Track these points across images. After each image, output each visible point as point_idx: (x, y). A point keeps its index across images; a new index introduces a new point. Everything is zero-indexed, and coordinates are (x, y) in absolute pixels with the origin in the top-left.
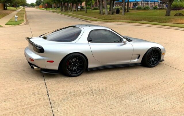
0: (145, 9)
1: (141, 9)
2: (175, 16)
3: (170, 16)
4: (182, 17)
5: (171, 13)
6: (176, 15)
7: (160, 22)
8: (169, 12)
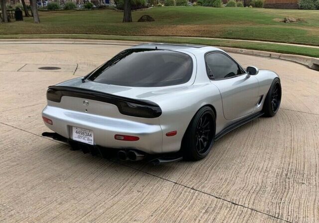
0: (66, 8)
1: (57, 8)
2: (139, 21)
3: (132, 21)
4: (152, 22)
5: (132, 15)
6: (141, 20)
7: (125, 34)
8: (130, 14)
